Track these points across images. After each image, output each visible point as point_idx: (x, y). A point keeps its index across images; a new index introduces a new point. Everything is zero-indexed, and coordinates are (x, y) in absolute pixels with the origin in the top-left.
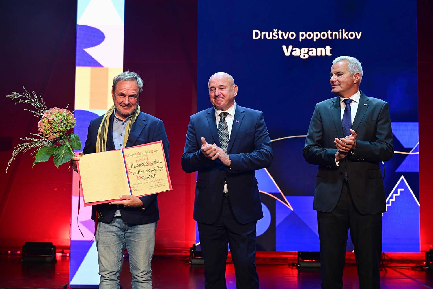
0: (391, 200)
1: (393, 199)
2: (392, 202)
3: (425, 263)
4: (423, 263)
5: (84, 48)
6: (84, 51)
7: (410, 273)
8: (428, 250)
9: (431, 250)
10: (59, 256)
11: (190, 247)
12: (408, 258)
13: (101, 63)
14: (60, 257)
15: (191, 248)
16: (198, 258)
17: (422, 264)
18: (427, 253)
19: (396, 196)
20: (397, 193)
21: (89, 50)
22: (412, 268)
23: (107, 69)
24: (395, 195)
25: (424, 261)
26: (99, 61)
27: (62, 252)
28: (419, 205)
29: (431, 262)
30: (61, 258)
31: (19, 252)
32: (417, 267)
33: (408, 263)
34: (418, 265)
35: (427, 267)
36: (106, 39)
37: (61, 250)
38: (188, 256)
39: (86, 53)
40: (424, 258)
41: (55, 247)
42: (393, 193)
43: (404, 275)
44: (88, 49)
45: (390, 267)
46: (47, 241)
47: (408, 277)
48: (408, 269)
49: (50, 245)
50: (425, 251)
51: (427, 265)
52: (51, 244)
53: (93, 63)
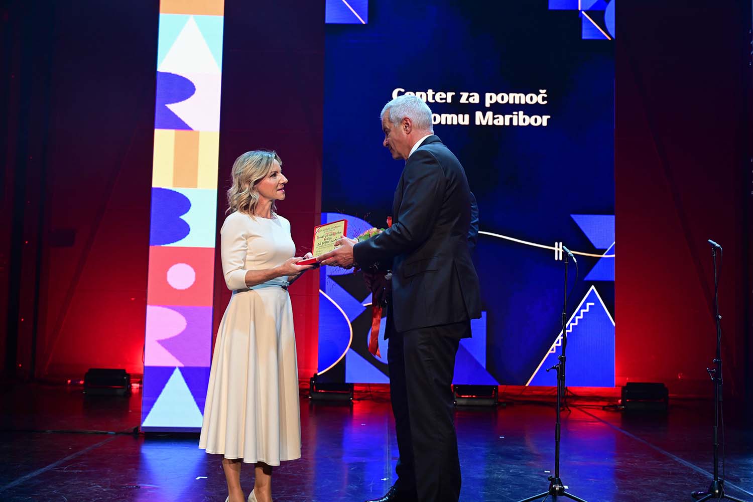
0: (577, 318)
1: (580, 316)
2: (579, 319)
3: (620, 401)
4: (618, 401)
5: (167, 104)
6: (166, 108)
7: (601, 414)
8: (625, 385)
9: (628, 384)
10: (135, 387)
11: (310, 377)
12: (598, 395)
13: (190, 125)
14: (137, 388)
15: (312, 379)
16: (321, 392)
17: (615, 403)
18: (624, 388)
19: (584, 313)
20: (586, 308)
21: (173, 107)
22: (604, 408)
23: (198, 132)
24: (582, 311)
25: (620, 399)
26: (187, 122)
27: (140, 383)
28: (614, 324)
29: (628, 400)
30: (138, 390)
31: (82, 382)
32: (609, 406)
33: (598, 401)
34: (611, 404)
35: (623, 407)
36: (196, 92)
37: (139, 380)
38: (307, 390)
39: (169, 110)
40: (620, 395)
41: (129, 376)
42: (581, 309)
43: (594, 417)
44: (172, 104)
45: (575, 406)
46: (119, 367)
47: (600, 420)
48: (598, 409)
49: (122, 372)
50: (619, 386)
51: (623, 403)
52: (124, 370)
53: (179, 124)
